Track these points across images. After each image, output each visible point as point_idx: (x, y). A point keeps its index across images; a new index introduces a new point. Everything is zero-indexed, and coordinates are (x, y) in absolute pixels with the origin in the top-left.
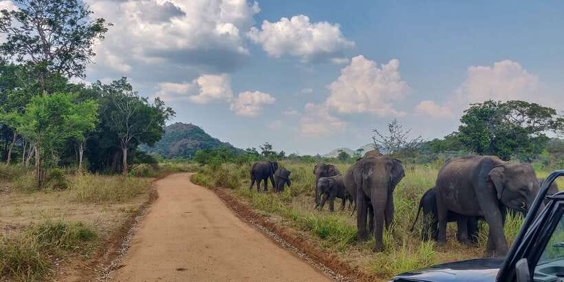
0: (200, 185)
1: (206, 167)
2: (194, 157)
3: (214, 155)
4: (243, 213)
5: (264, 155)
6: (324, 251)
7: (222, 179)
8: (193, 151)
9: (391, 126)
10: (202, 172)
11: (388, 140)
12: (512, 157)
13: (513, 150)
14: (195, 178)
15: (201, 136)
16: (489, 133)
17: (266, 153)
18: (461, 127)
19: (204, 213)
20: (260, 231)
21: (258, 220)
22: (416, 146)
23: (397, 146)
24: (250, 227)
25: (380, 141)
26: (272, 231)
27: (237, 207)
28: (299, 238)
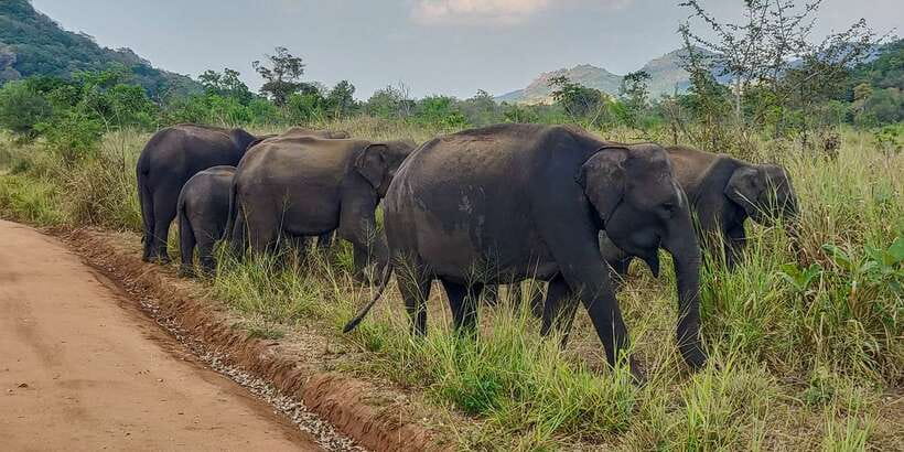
0: (15, 218)
1: (40, 150)
5: (270, 97)
7: (100, 196)
10: (23, 167)
11: (739, 36)
15: (17, 24)
17: (281, 90)
19: (27, 332)
20: (242, 392)
21: (233, 352)
22: (844, 61)
23: (772, 62)
24: (204, 378)
25: (710, 40)
26: (287, 393)
27: (156, 301)
28: (382, 416)
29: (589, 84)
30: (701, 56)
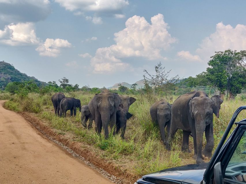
0: (11, 110)
1: (15, 96)
2: (6, 88)
3: (22, 87)
4: (44, 132)
5: (62, 87)
6: (103, 159)
7: (28, 106)
8: (5, 83)
9: (156, 67)
10: (12, 100)
12: (242, 91)
13: (243, 86)
14: (7, 105)
15: (11, 71)
16: (228, 74)
17: (64, 85)
18: (208, 69)
20: (57, 145)
21: (55, 137)
22: (174, 83)
23: (161, 82)
24: (49, 142)
25: (149, 78)
26: (66, 145)
27: (39, 127)
28: (85, 150)
29: (125, 86)
30: (147, 81)
